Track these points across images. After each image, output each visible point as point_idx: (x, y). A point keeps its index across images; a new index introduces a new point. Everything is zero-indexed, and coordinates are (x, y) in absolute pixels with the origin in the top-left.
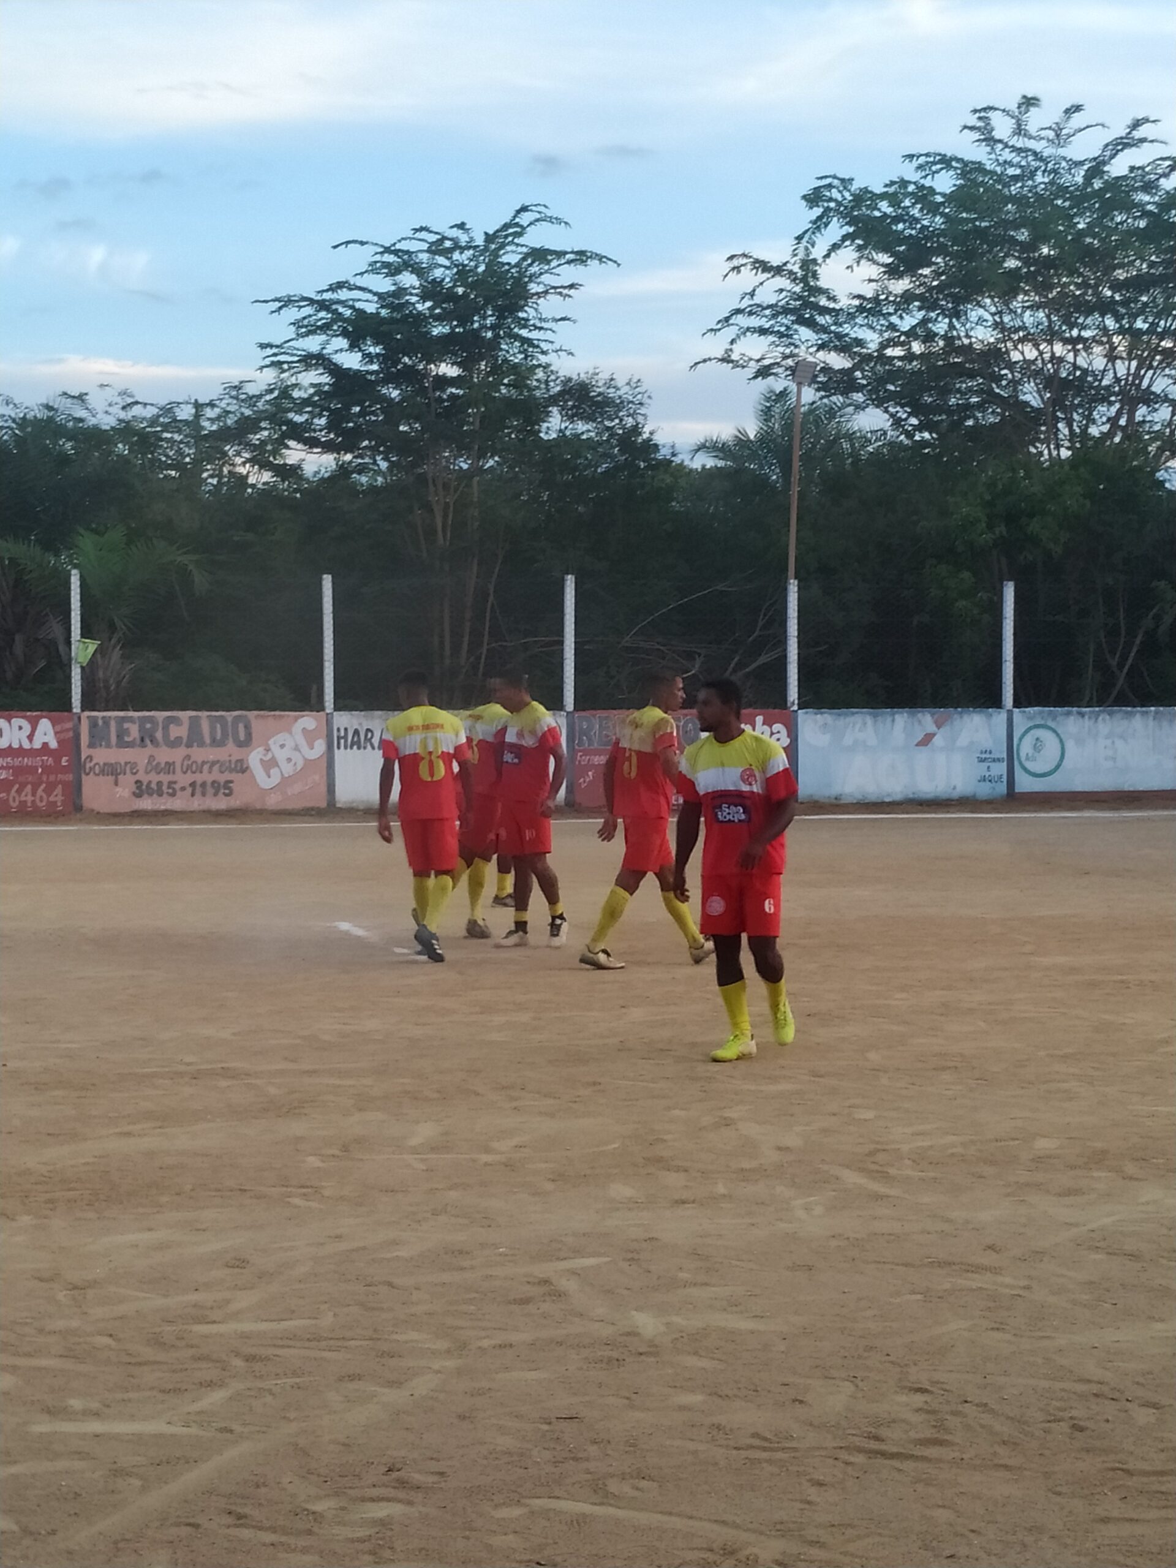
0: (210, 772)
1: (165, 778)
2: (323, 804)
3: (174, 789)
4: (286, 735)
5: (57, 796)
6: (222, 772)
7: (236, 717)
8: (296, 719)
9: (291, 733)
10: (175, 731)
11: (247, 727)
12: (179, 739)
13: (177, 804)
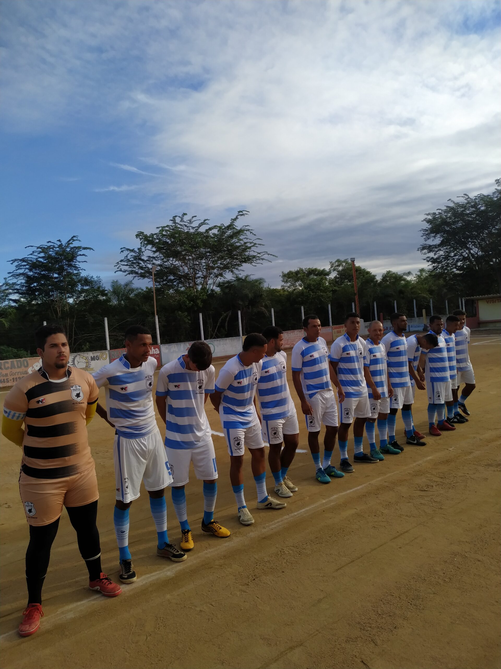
0: (18, 375)
1: (5, 378)
3: (8, 380)
4: (38, 363)
6: (21, 374)
7: (24, 360)
9: (39, 362)
10: (7, 365)
11: (27, 362)
12: (8, 368)
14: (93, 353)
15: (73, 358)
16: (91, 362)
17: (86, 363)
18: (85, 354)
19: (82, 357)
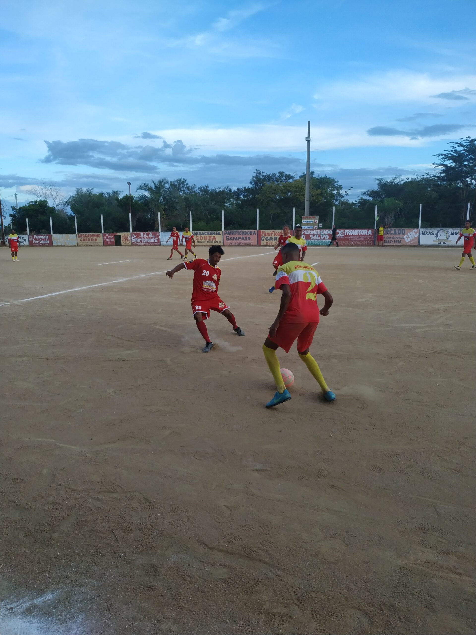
0: (397, 239)
1: (390, 240)
2: (418, 245)
3: (391, 242)
4: (411, 233)
5: (371, 243)
6: (399, 239)
7: (403, 229)
8: (413, 230)
9: (412, 232)
10: (392, 232)
11: (404, 231)
13: (391, 244)
14: (453, 230)
15: (437, 231)
17: (447, 236)
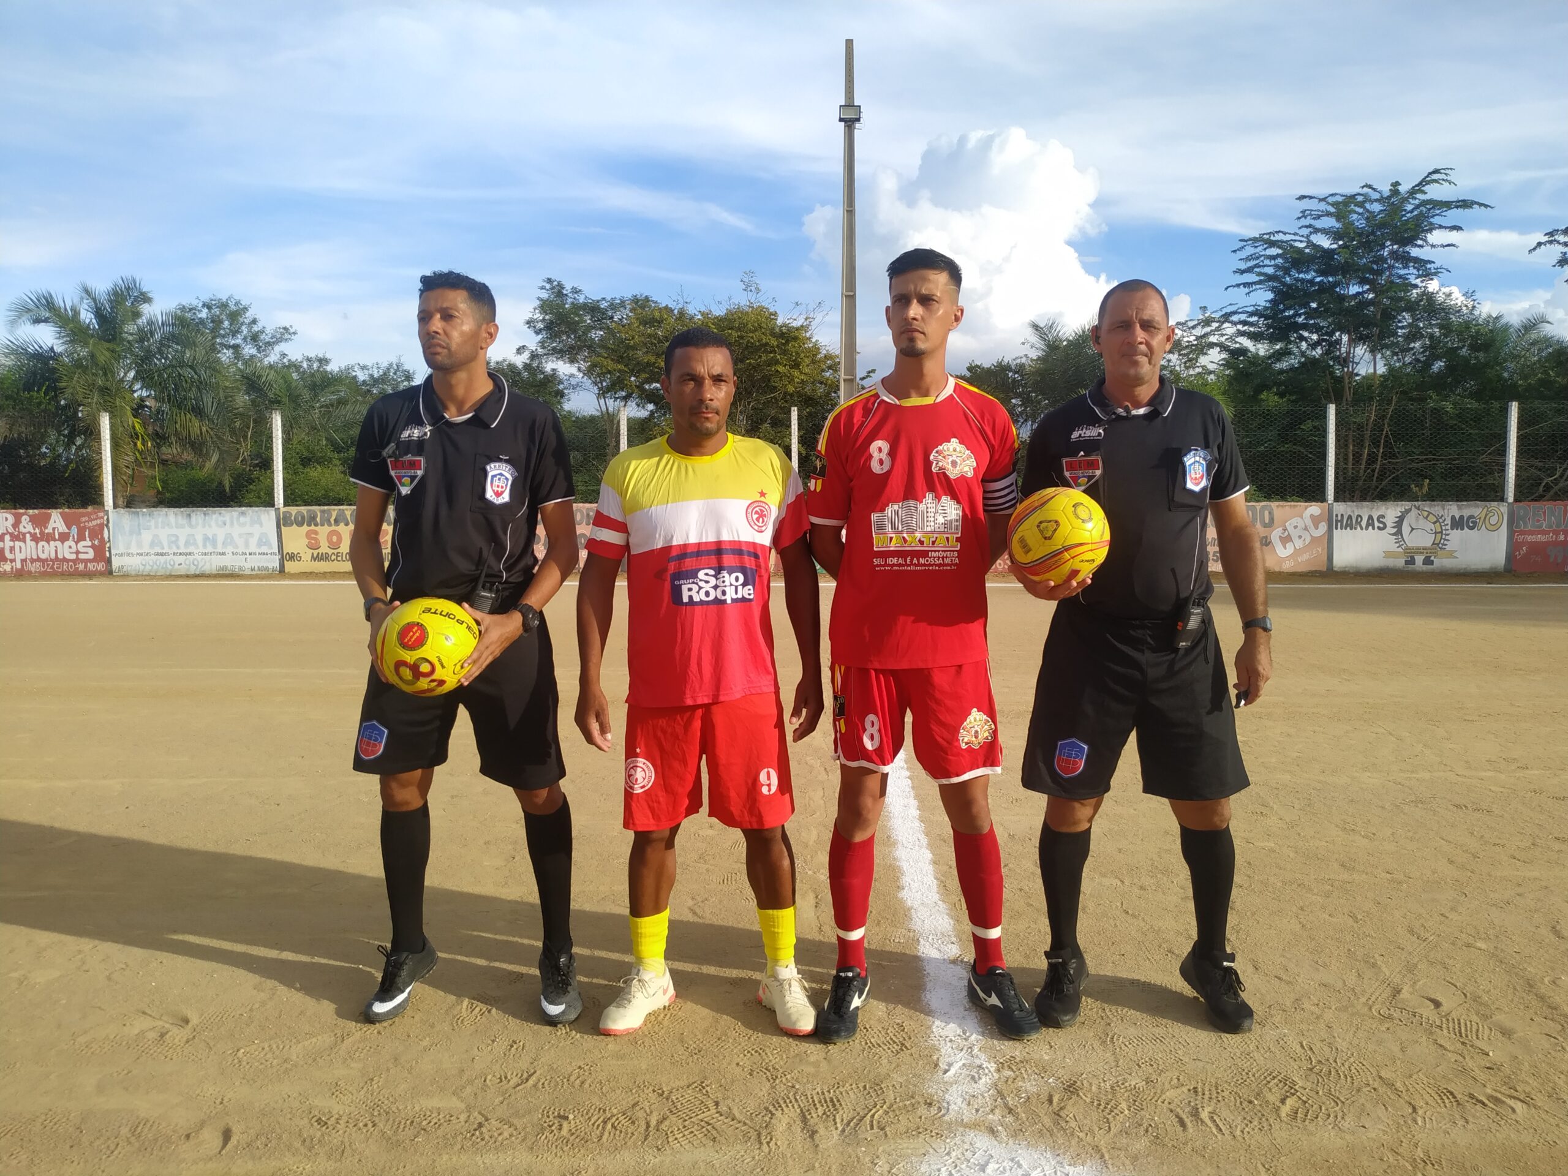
2: (1325, 570)
4: (1298, 518)
7: (1263, 506)
8: (1305, 507)
9: (1301, 516)
11: (1271, 513)
14: (1459, 508)
15: (1400, 514)
16: (1450, 531)
17: (1436, 533)
18: (1436, 508)
19: (1426, 514)
